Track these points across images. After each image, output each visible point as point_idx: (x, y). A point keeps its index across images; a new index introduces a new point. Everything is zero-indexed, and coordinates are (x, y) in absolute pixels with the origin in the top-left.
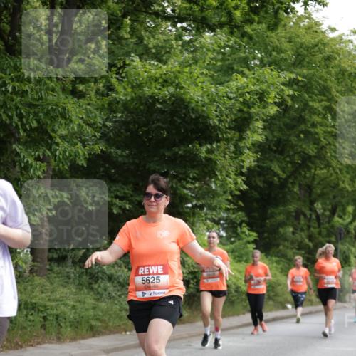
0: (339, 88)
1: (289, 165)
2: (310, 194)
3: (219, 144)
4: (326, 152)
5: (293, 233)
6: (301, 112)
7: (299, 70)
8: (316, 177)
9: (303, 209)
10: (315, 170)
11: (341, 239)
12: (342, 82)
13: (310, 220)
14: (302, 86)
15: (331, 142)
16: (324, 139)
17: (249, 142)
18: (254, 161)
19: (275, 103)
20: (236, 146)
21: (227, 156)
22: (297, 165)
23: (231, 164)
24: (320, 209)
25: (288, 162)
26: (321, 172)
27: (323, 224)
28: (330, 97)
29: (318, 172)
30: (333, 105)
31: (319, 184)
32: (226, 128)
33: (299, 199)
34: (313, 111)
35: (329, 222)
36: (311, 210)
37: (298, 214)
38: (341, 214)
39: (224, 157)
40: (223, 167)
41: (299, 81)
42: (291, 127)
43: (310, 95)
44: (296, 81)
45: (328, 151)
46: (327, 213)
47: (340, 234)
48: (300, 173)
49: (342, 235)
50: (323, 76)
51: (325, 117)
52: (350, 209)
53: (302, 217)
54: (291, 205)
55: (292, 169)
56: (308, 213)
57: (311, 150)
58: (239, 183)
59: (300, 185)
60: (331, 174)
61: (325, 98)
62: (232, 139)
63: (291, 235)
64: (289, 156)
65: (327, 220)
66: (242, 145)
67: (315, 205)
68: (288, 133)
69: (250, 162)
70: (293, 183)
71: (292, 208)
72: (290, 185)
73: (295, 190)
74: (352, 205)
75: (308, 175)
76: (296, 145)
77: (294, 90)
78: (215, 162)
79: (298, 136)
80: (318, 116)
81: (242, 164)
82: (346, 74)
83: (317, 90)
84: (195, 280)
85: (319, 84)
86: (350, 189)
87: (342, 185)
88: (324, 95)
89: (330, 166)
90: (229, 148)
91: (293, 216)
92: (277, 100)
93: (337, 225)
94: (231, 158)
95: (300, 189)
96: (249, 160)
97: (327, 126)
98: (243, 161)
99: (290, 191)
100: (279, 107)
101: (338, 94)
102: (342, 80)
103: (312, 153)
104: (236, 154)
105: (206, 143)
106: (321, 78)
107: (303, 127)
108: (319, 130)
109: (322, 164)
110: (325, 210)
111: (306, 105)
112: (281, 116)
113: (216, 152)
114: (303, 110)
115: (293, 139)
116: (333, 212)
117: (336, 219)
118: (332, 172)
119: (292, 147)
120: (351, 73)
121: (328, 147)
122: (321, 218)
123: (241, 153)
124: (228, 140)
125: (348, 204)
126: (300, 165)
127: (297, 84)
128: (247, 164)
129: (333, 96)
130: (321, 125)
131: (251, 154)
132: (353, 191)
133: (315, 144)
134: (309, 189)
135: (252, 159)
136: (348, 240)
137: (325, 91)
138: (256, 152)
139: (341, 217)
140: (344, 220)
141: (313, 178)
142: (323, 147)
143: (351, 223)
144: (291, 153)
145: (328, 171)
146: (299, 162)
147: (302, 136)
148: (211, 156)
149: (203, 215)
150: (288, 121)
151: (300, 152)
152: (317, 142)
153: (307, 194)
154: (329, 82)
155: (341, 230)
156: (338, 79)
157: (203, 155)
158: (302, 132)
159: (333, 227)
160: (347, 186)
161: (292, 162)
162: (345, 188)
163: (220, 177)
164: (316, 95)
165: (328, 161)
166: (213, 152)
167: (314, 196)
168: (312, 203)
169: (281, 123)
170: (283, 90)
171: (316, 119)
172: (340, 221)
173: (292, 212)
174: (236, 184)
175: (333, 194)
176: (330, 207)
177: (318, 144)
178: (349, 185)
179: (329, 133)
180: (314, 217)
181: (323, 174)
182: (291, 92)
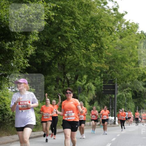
0: (80, 12)
1: (53, 53)
2: (64, 69)
3: (15, 42)
4: (72, 47)
5: (55, 90)
6: (59, 25)
7: (58, 2)
8: (67, 60)
9: (60, 77)
10: (67, 56)
11: (80, 93)
12: (81, 9)
13: (64, 82)
14: (59, 11)
15: (75, 41)
16: (71, 39)
17: (30, 41)
18: (34, 51)
19: (45, 20)
20: (24, 43)
21: (19, 48)
22: (57, 53)
23: (22, 52)
24: (69, 77)
25: (52, 52)
26: (70, 57)
27: (71, 84)
28: (75, 17)
29: (68, 57)
30: (76, 21)
31: (69, 63)
32: (19, 33)
33: (58, 72)
34: (65, 25)
35: (74, 83)
36: (64, 77)
37: (58, 79)
38: (80, 79)
39: (18, 49)
40: (17, 54)
41: (58, 8)
42: (54, 33)
43: (64, 16)
44: (57, 8)
45: (73, 46)
46: (73, 79)
47: (80, 90)
48: (59, 58)
49: (81, 91)
50: (71, 6)
51: (72, 28)
52: (85, 77)
53: (60, 81)
54: (54, 75)
55: (54, 55)
56: (63, 79)
57: (64, 45)
58: (26, 63)
59: (59, 64)
60: (75, 58)
61: (72, 18)
62: (22, 39)
63: (54, 90)
64: (52, 48)
65: (73, 82)
66: (27, 42)
67: (67, 75)
68: (52, 36)
69: (32, 52)
70: (55, 63)
71: (54, 76)
72: (53, 64)
73: (56, 67)
74: (86, 75)
75: (63, 59)
76: (56, 43)
77: (55, 13)
78: (13, 52)
79: (57, 38)
80: (68, 27)
81: (27, 52)
82: (83, 4)
83: (68, 13)
84: (2, 114)
85: (69, 10)
86: (85, 66)
87: (81, 64)
88: (71, 16)
89: (74, 54)
90: (20, 44)
91: (55, 81)
92: (46, 18)
93: (78, 85)
94: (22, 49)
95: (59, 66)
96: (31, 50)
97: (73, 33)
98: (28, 51)
99: (54, 67)
100: (47, 22)
101: (79, 16)
102: (81, 8)
103: (64, 47)
104: (24, 47)
105: (8, 42)
106: (70, 6)
107: (60, 33)
108: (68, 35)
109: (70, 53)
110: (72, 77)
111: (62, 21)
112: (49, 27)
113: (14, 46)
114: (60, 24)
115: (55, 39)
116: (76, 78)
117: (78, 82)
118: (76, 57)
119: (55, 43)
120: (86, 4)
121: (73, 44)
122: (70, 82)
123: (27, 47)
124: (20, 40)
125: (84, 74)
126: (58, 53)
127: (57, 10)
128: (30, 53)
129: (76, 16)
130: (70, 32)
131: (32, 47)
132: (86, 67)
133: (66, 42)
134: (63, 66)
135: (33, 50)
136: (84, 93)
137: (72, 14)
138: (35, 46)
139: (80, 81)
140: (82, 82)
141: (66, 60)
142: (70, 44)
143: (85, 84)
144: (54, 47)
145: (73, 57)
146: (58, 51)
147: (59, 37)
148: (11, 48)
149: (6, 80)
150: (52, 29)
151: (59, 46)
152: (67, 41)
153: (62, 69)
154: (74, 9)
155: (80, 88)
156: (79, 7)
157: (7, 48)
158: (60, 36)
159: (76, 86)
160: (83, 64)
161: (54, 52)
162: (82, 65)
163: (15, 60)
164: (67, 16)
165: (73, 51)
166: (12, 46)
167: (66, 70)
168: (65, 73)
169: (49, 31)
170: (49, 13)
171: (67, 29)
172: (80, 83)
173: (55, 78)
174: (24, 63)
175: (76, 69)
176: (74, 76)
177: (68, 42)
178: (85, 64)
179: (74, 36)
180: (66, 81)
181: (71, 58)
182: (54, 14)
